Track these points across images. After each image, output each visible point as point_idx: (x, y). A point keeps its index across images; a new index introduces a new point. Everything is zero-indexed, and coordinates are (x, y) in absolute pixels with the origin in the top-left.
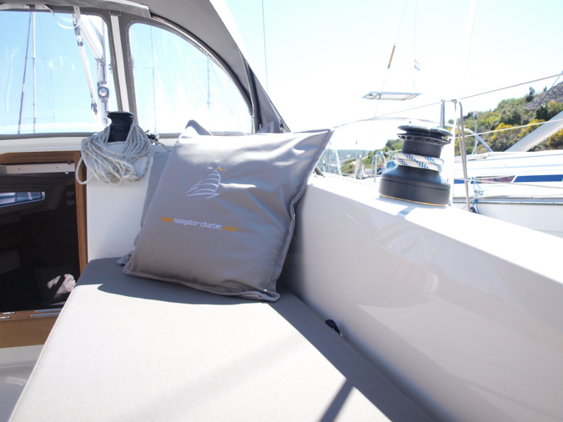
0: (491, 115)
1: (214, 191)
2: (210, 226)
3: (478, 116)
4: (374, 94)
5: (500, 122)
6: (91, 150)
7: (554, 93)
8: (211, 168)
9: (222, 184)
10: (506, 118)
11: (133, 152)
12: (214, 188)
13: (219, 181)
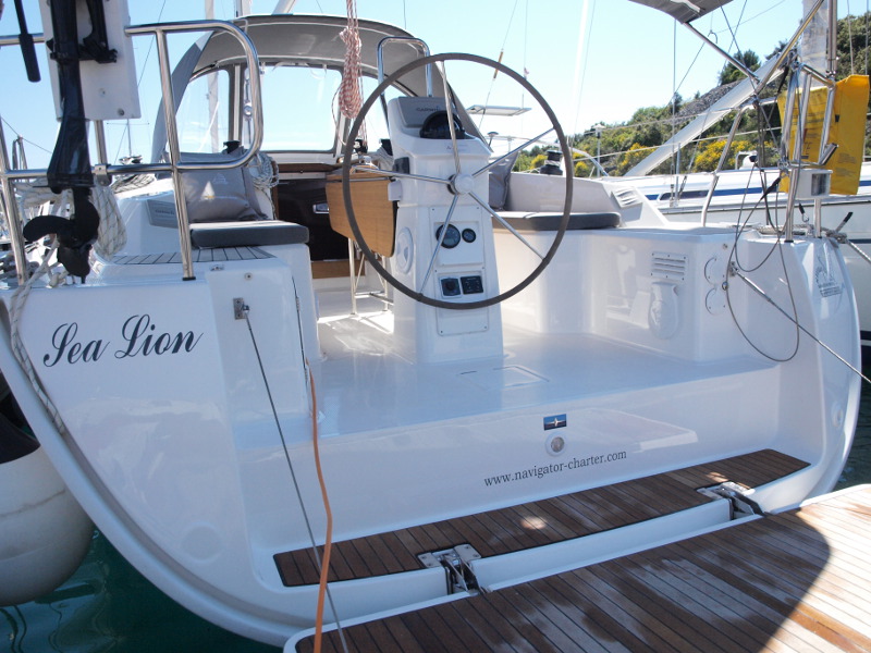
0: (623, 131)
3: (602, 135)
4: (477, 108)
5: (634, 142)
7: (705, 103)
10: (642, 136)
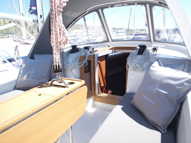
1: (155, 90)
2: (151, 101)
6: (130, 60)
8: (156, 82)
9: (158, 89)
11: (143, 61)
12: (155, 89)
13: (157, 87)
